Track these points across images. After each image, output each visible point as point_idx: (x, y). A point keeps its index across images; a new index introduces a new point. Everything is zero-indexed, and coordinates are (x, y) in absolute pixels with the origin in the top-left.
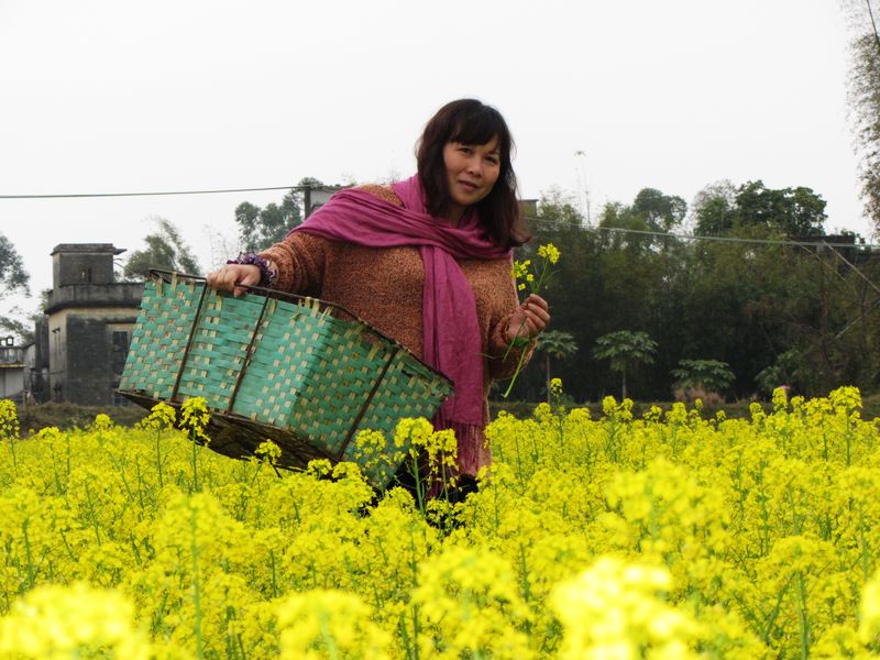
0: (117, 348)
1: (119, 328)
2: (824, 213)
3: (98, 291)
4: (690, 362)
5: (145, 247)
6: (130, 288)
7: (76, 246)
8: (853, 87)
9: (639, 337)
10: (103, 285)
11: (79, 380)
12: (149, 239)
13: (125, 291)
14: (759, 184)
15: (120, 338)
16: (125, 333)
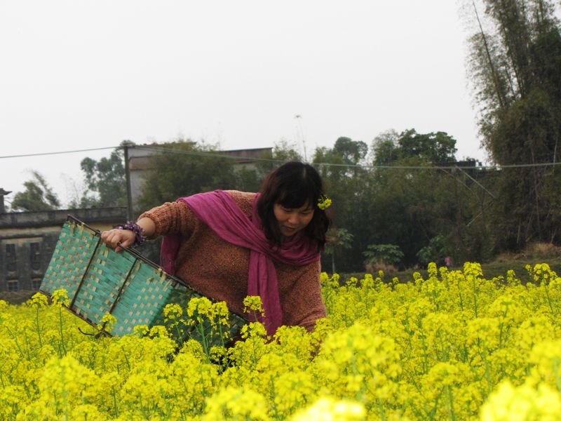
0: (9, 254)
1: (9, 242)
2: (455, 147)
4: (375, 247)
5: (24, 189)
6: (15, 216)
8: (469, 67)
9: (341, 232)
12: (26, 184)
13: (13, 218)
14: (413, 131)
15: (11, 248)
16: (13, 245)
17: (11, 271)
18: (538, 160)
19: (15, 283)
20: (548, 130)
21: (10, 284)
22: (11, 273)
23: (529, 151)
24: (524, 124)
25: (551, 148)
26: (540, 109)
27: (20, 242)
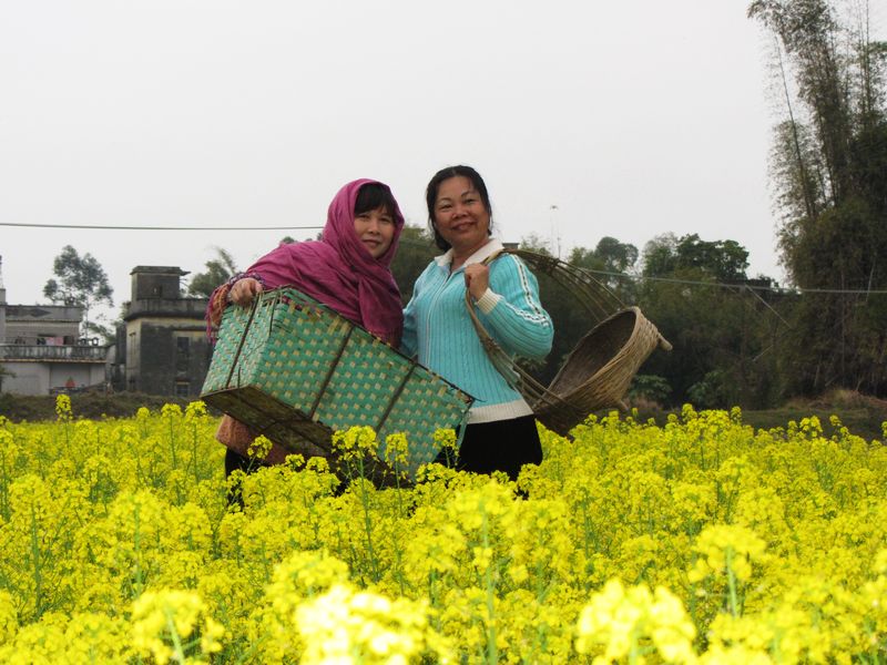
0: (180, 350)
1: (182, 334)
2: (747, 261)
3: (167, 304)
5: (205, 271)
6: (192, 303)
7: (151, 268)
8: (773, 162)
10: (170, 299)
11: (150, 374)
12: (209, 265)
13: (188, 305)
14: (696, 237)
15: (183, 342)
16: (187, 339)
17: (182, 370)
18: (850, 285)
19: (186, 386)
20: (865, 249)
21: (179, 386)
22: (181, 374)
23: (839, 273)
24: (835, 239)
25: (867, 272)
26: (857, 222)
27: (196, 336)
